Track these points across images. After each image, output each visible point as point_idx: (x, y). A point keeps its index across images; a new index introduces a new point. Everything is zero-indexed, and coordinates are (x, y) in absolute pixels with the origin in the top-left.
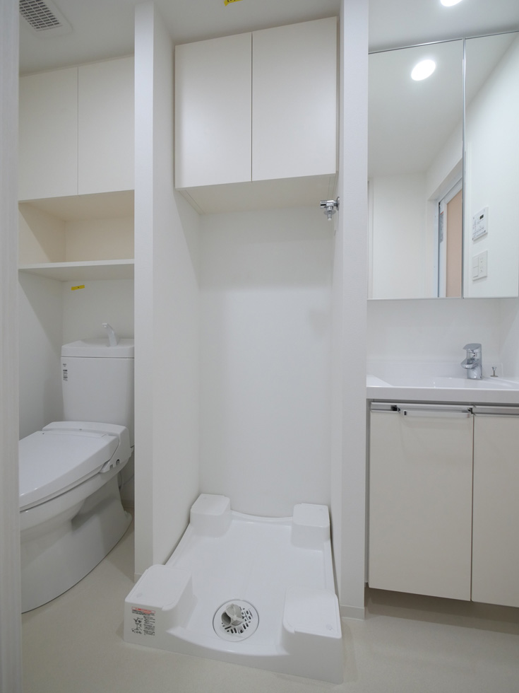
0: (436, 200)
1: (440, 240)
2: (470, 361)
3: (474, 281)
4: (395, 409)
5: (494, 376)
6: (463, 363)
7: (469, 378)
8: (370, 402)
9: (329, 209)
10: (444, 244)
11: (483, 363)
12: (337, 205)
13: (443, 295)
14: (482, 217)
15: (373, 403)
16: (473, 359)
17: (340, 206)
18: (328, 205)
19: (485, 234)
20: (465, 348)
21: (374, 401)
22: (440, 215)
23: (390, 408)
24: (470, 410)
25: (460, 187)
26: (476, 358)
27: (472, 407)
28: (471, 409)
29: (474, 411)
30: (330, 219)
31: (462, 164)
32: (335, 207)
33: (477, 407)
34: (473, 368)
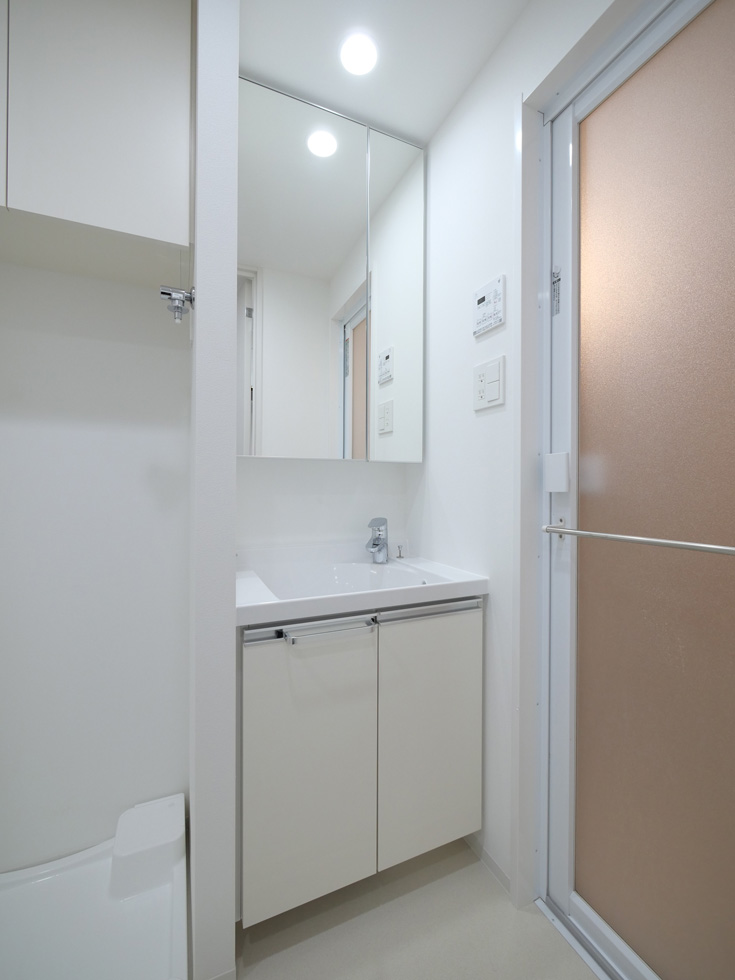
0: (341, 321)
1: (345, 374)
2: (377, 543)
3: (380, 434)
4: (280, 634)
5: (400, 557)
6: (367, 546)
7: (375, 562)
8: (242, 630)
9: (177, 303)
10: (349, 379)
11: (390, 542)
12: (191, 300)
13: (348, 456)
14: (387, 357)
15: (246, 632)
16: (378, 539)
17: (198, 302)
18: (174, 295)
19: (390, 380)
20: (370, 526)
21: (249, 628)
22: (346, 341)
23: (273, 634)
24: (374, 620)
25: (362, 316)
26: (382, 537)
27: (375, 615)
28: (375, 617)
29: (378, 619)
30: (178, 321)
31: (366, 288)
32: (187, 303)
33: (382, 613)
34: (379, 550)
